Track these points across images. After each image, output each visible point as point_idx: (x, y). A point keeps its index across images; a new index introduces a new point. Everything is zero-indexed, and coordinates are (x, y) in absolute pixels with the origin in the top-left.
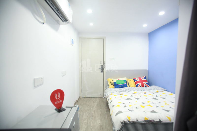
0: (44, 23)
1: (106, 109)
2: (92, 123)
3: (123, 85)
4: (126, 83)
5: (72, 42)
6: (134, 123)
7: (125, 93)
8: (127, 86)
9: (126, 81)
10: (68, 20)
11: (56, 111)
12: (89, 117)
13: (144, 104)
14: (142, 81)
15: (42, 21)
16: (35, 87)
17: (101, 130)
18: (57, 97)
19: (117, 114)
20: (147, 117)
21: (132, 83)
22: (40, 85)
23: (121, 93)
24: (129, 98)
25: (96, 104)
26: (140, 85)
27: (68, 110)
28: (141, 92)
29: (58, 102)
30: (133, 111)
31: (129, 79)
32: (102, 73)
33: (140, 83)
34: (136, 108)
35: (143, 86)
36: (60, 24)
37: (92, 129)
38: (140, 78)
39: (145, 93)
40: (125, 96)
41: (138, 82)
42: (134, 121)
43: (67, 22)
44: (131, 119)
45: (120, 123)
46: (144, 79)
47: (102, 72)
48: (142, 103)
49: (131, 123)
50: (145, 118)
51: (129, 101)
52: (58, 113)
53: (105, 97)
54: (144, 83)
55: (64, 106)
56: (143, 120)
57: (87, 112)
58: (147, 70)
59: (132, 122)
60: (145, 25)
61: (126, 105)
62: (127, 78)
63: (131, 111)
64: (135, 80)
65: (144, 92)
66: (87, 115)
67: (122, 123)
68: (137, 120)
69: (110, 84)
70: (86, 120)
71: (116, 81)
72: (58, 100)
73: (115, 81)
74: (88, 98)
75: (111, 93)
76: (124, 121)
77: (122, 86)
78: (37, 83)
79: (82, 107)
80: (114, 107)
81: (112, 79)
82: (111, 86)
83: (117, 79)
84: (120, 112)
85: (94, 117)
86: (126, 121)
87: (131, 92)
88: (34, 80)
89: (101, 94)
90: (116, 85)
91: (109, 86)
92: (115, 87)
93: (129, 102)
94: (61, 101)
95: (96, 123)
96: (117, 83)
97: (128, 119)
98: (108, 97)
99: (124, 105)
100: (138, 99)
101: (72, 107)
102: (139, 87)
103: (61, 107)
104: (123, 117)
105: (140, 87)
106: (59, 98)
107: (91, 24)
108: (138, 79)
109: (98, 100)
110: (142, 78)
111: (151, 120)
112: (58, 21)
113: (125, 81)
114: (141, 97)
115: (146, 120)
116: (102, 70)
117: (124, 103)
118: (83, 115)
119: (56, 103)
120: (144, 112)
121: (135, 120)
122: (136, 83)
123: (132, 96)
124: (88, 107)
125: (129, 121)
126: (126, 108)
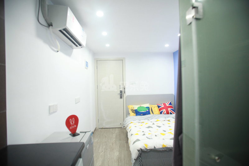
0: (58, 51)
1: (125, 140)
2: (109, 155)
3: (144, 112)
4: (149, 110)
5: (87, 65)
6: (151, 150)
7: (147, 121)
8: (150, 114)
9: (149, 108)
10: (81, 44)
11: (70, 136)
12: (106, 149)
13: (165, 131)
14: (166, 108)
15: (56, 50)
16: (50, 113)
17: (119, 162)
18: (72, 122)
19: (134, 143)
20: (165, 145)
21: (156, 110)
22: (54, 112)
23: (142, 121)
24: (150, 126)
25: (114, 136)
26: (164, 111)
27: (82, 135)
28: (165, 119)
29: (73, 127)
30: (152, 139)
31: (153, 105)
32: (122, 100)
33: (164, 110)
34: (156, 136)
35: (168, 113)
36: (73, 49)
37: (109, 161)
38: (164, 104)
39: (169, 121)
40: (146, 124)
41: (163, 108)
42: (151, 148)
43: (81, 46)
44: (148, 146)
45: (137, 151)
46: (169, 105)
47: (121, 97)
48: (163, 131)
49: (148, 151)
50: (163, 146)
51: (150, 129)
52: (72, 137)
53: (124, 126)
54: (169, 109)
55: (78, 131)
56: (161, 147)
57: (104, 144)
58: (173, 94)
59: (149, 149)
60: (167, 45)
61: (145, 133)
62: (150, 104)
63: (149, 139)
64: (159, 107)
65: (168, 119)
66: (104, 148)
67: (139, 151)
68: (155, 147)
69: (131, 112)
70: (103, 153)
71: (138, 108)
72: (73, 125)
73: (136, 108)
74: (105, 129)
75: (130, 122)
76: (141, 149)
77: (144, 114)
78: (52, 110)
79: (98, 139)
80: (132, 136)
81: (133, 106)
82: (132, 114)
83: (139, 106)
84: (138, 140)
85: (111, 149)
86: (143, 148)
87: (153, 120)
88: (50, 107)
89: (121, 124)
90: (137, 113)
91: (129, 114)
92: (136, 115)
93: (150, 131)
94: (75, 126)
95: (114, 155)
96: (138, 110)
97: (145, 146)
98: (128, 126)
99: (143, 133)
100: (159, 127)
101: (86, 132)
102: (163, 114)
103: (75, 132)
104: (141, 145)
105: (165, 114)
106: (74, 123)
107: (108, 45)
108: (162, 105)
109: (117, 131)
110: (166, 104)
111: (169, 147)
112: (71, 47)
113: (147, 108)
114: (163, 125)
115: (163, 147)
116: (122, 96)
117: (143, 132)
118: (99, 148)
119: (71, 128)
120: (163, 139)
121: (153, 148)
122: (160, 110)
123: (153, 124)
124: (106, 139)
125: (146, 149)
126: (144, 136)
